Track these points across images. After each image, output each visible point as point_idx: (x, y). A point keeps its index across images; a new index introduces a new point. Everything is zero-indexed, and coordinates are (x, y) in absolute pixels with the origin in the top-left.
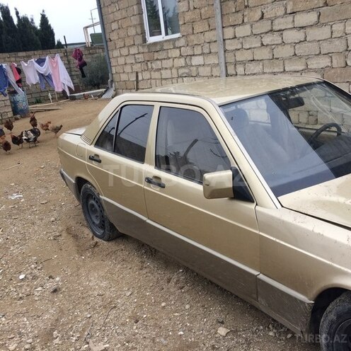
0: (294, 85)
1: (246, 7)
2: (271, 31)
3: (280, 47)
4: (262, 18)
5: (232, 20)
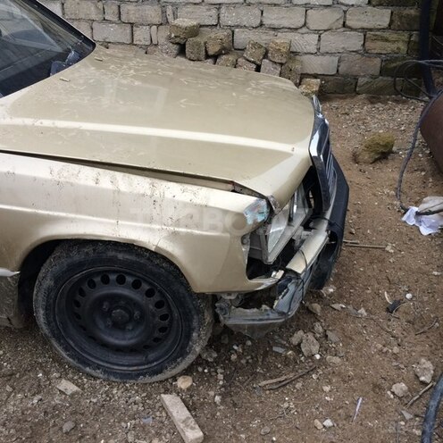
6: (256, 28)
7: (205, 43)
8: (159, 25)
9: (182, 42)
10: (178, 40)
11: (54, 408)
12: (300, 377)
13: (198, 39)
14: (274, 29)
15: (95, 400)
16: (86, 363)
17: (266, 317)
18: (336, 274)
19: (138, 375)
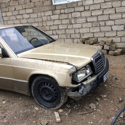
0: (22, 26)
1: (9, 6)
2: (19, 14)
3: (22, 20)
4: (15, 10)
5: (4, 10)
6: (104, 37)
7: (89, 41)
8: (79, 38)
9: (84, 41)
10: (83, 41)
11: (33, 112)
12: (89, 113)
13: (88, 41)
14: (108, 37)
15: (41, 112)
16: (41, 104)
17: (77, 94)
18: (108, 93)
19: (51, 108)
